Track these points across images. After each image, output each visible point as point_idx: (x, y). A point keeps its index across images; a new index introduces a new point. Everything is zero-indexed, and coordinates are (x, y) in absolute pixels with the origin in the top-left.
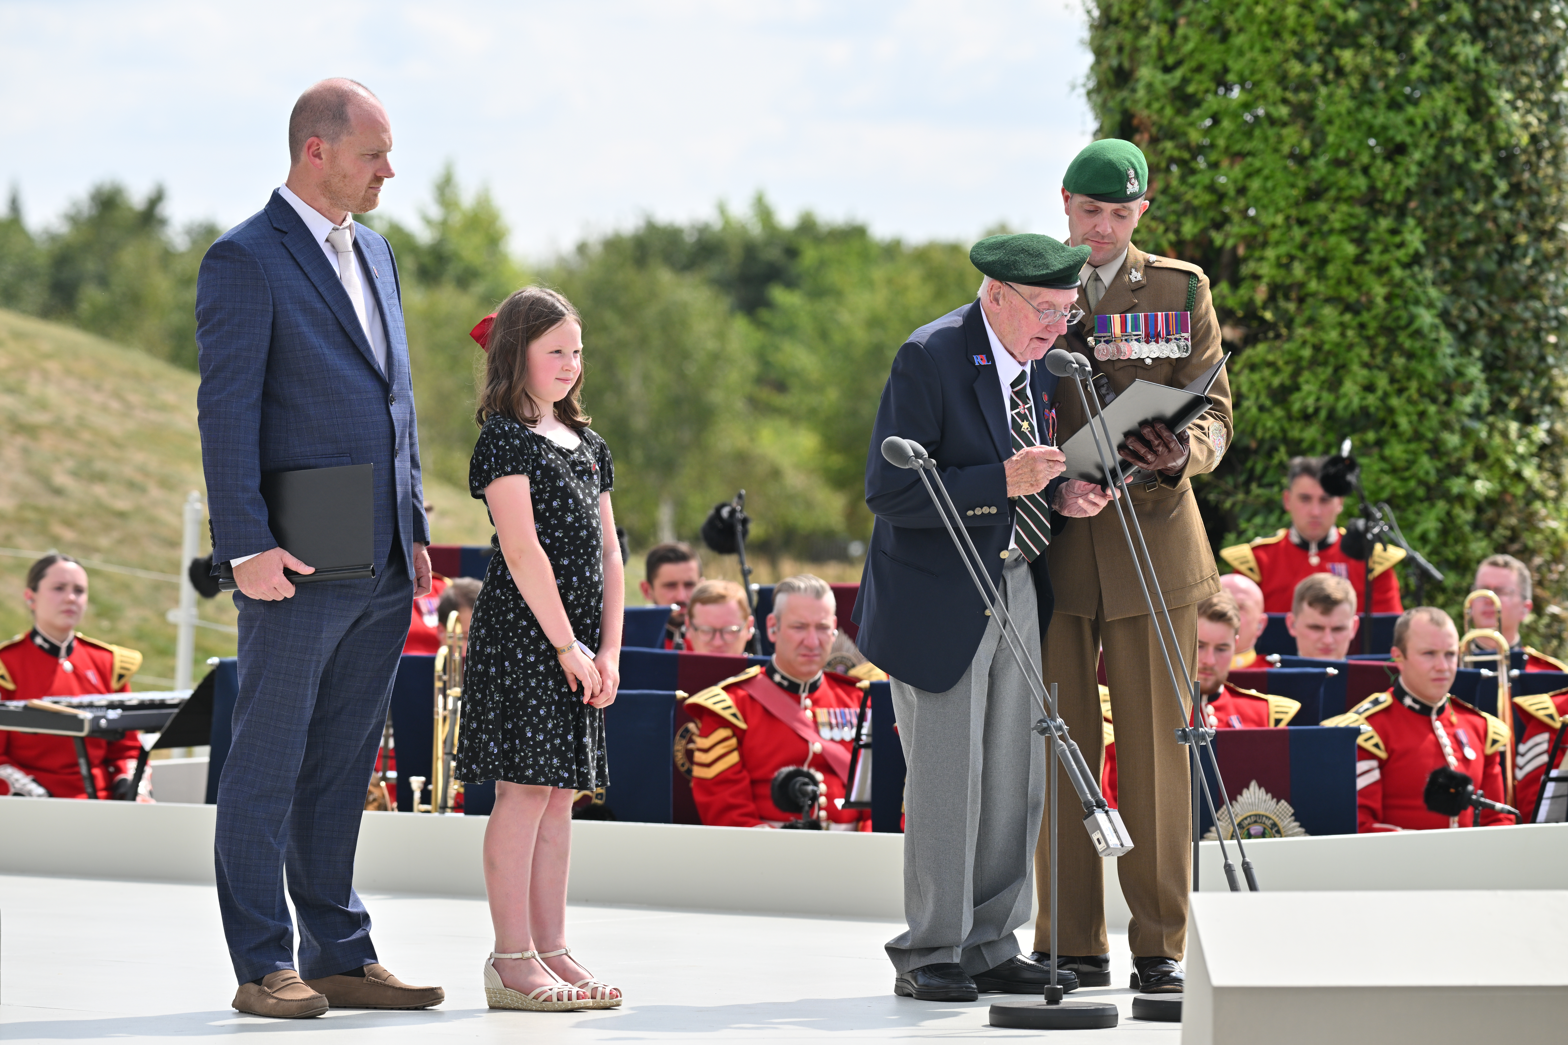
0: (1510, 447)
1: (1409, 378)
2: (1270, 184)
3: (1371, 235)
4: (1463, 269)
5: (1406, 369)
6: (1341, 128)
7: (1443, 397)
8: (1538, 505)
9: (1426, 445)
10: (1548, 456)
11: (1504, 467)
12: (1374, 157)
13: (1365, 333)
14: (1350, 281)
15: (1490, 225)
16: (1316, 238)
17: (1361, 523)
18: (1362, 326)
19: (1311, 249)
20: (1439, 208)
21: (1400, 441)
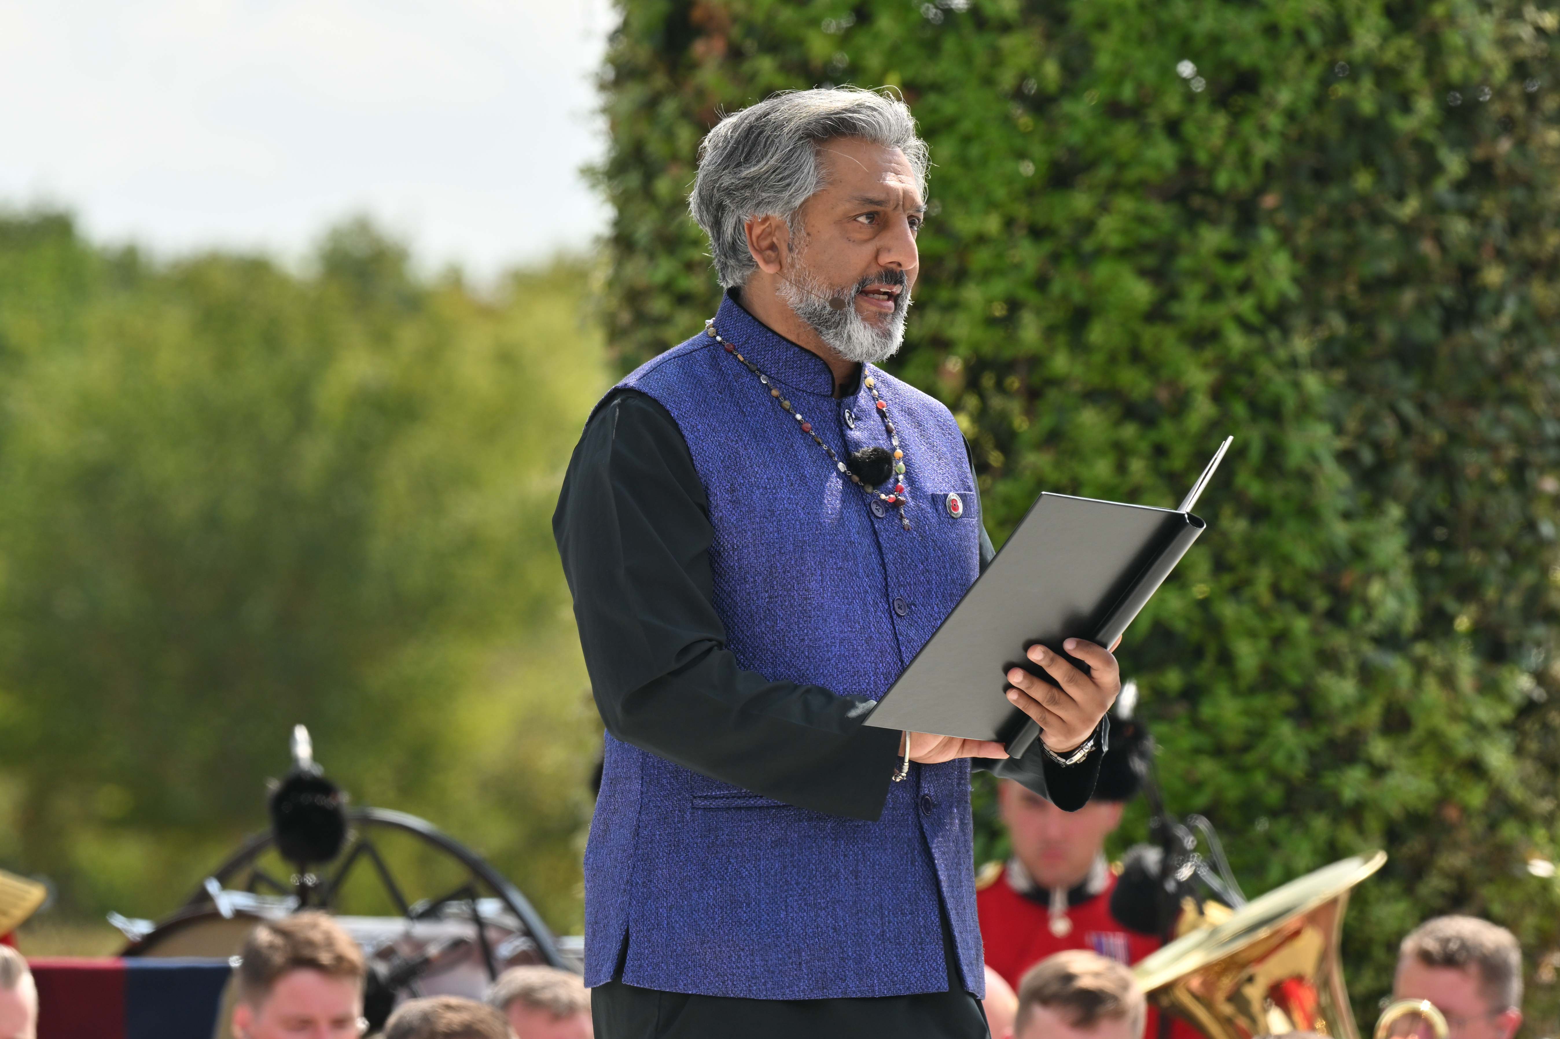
0: (1461, 709)
1: (1253, 560)
2: (975, 151)
3: (1184, 262)
4: (1371, 336)
5: (1248, 541)
6: (1124, 39)
7: (1322, 603)
8: (1510, 830)
9: (1286, 701)
10: (1537, 727)
11: (1445, 750)
12: (1190, 98)
13: (1165, 465)
14: (1136, 356)
15: (1427, 247)
16: (1068, 265)
17: (1152, 857)
18: (1160, 451)
19: (1056, 288)
20: (1322, 210)
21: (1236, 692)
